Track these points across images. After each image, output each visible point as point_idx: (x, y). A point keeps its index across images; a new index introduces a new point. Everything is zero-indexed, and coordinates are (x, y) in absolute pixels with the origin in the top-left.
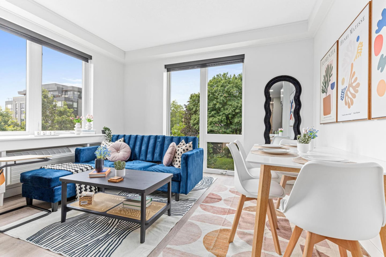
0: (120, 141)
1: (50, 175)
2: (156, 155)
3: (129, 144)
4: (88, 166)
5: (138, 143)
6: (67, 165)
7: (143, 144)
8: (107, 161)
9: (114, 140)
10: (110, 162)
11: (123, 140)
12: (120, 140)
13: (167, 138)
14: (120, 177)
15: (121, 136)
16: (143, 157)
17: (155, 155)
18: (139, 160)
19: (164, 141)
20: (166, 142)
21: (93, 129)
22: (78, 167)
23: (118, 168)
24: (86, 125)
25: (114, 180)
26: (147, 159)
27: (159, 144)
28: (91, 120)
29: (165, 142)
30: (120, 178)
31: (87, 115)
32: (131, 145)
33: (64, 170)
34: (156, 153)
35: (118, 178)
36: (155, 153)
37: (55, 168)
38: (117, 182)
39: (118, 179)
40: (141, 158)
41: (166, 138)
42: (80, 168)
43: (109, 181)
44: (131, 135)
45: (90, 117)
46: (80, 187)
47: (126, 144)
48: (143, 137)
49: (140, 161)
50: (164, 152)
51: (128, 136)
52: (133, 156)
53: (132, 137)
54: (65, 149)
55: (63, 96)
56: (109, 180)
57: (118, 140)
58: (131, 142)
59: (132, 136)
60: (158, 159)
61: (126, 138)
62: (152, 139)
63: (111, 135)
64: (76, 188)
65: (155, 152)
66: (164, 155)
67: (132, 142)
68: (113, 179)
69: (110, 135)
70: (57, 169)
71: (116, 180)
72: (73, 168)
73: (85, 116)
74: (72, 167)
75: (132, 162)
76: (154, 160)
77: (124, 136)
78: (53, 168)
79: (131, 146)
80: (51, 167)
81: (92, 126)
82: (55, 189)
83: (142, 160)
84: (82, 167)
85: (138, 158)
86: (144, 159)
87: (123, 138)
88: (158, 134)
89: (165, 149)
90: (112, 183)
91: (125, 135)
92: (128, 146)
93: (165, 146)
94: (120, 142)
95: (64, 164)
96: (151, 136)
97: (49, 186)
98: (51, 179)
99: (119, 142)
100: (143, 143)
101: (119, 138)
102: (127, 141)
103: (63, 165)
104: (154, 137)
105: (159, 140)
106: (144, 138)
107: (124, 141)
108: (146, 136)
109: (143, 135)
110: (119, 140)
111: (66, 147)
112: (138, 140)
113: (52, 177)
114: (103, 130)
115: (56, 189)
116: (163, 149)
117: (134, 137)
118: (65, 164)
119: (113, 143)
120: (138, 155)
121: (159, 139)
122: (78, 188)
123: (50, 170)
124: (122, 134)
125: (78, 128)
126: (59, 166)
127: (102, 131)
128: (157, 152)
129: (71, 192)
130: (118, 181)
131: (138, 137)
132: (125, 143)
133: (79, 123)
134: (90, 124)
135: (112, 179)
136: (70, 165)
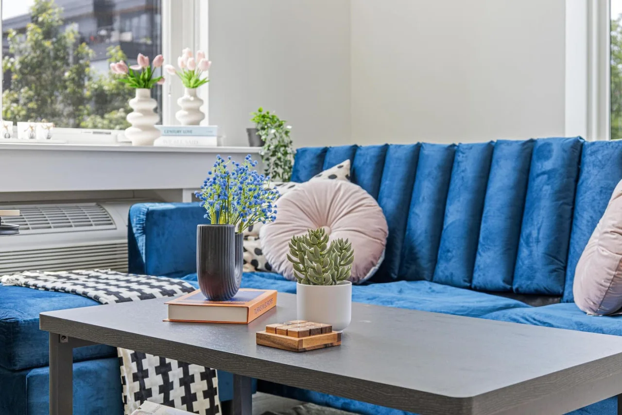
0: (333, 177)
1: (15, 308)
2: (531, 254)
3: (376, 192)
4: (179, 284)
5: (426, 189)
6: (89, 277)
7: (451, 194)
8: (270, 277)
9: (302, 174)
10: (280, 282)
11: (348, 173)
12: (334, 170)
13: (593, 153)
14: (322, 325)
15: (337, 150)
16: (452, 263)
17: (524, 252)
18: (431, 280)
19: (579, 172)
20: (592, 176)
21: (210, 123)
22: (134, 286)
23: (310, 271)
24: (179, 101)
25: (287, 333)
26: (478, 279)
27: (547, 190)
28: (201, 79)
29: (584, 175)
30: (322, 331)
31: (181, 55)
32: (389, 197)
33: (74, 292)
34: (528, 244)
35: (308, 328)
36: (522, 241)
37: (40, 284)
38: (304, 351)
39: (311, 332)
40: (444, 268)
41: (588, 151)
42: (139, 291)
43: (263, 342)
44: (386, 148)
45: (194, 64)
46: (142, 386)
47: (363, 193)
48: (452, 153)
49: (438, 287)
50: (576, 236)
51: (372, 153)
52: (397, 262)
53: (392, 154)
54: (89, 211)
55: (115, 36)
56: (264, 332)
57: (322, 170)
58: (386, 183)
59: (391, 151)
60: (542, 280)
61: (359, 162)
62: (502, 162)
63: (289, 150)
64: (122, 390)
65: (525, 232)
66: (579, 256)
67: (392, 182)
68: (282, 332)
69: (285, 154)
70: (47, 289)
71: (300, 334)
72: (113, 289)
73: (174, 62)
74: (107, 284)
75: (394, 286)
76: (520, 283)
77: (353, 152)
78: (31, 282)
79: (391, 204)
80: (27, 280)
81: (204, 109)
82: (31, 377)
83: (449, 282)
84: (152, 287)
85: (426, 273)
86: (459, 274)
87: (346, 163)
88: (540, 134)
89: (583, 217)
90: (277, 352)
91: (355, 148)
92: (370, 200)
93: (586, 198)
94: (334, 181)
95: (78, 274)
96: (499, 143)
97: (11, 359)
98: (17, 322)
99: (330, 181)
100: (452, 187)
101: (326, 165)
102: (367, 175)
103: (73, 276)
104: (515, 148)
105: (548, 165)
106: (460, 157)
107: (353, 177)
108: (470, 147)
109: (450, 143)
110: (326, 173)
111: (94, 204)
112: (426, 171)
113: (21, 319)
114: (253, 125)
115: (38, 376)
116: (572, 217)
117: (401, 154)
118: (84, 272)
119: (298, 186)
120: (424, 251)
121: (547, 158)
122: (132, 388)
123: (19, 290)
124: (339, 142)
125: (145, 112)
126: (59, 277)
127: (249, 131)
128: (535, 234)
129: (100, 404)
130: (308, 342)
131: (425, 152)
132: (356, 187)
133: (147, 92)
134: (195, 96)
135: (276, 330)
136: (104, 276)
